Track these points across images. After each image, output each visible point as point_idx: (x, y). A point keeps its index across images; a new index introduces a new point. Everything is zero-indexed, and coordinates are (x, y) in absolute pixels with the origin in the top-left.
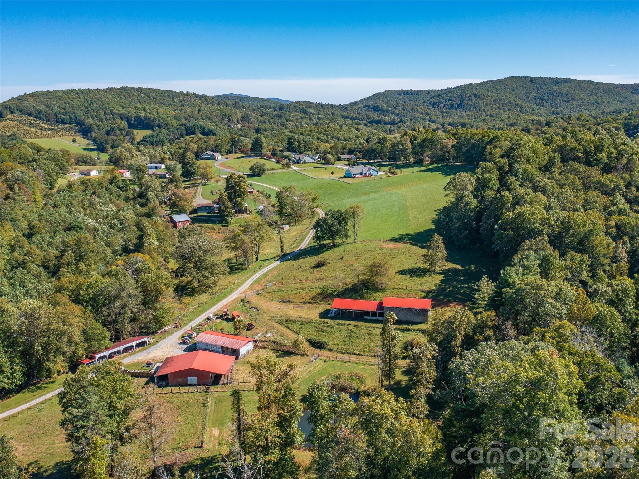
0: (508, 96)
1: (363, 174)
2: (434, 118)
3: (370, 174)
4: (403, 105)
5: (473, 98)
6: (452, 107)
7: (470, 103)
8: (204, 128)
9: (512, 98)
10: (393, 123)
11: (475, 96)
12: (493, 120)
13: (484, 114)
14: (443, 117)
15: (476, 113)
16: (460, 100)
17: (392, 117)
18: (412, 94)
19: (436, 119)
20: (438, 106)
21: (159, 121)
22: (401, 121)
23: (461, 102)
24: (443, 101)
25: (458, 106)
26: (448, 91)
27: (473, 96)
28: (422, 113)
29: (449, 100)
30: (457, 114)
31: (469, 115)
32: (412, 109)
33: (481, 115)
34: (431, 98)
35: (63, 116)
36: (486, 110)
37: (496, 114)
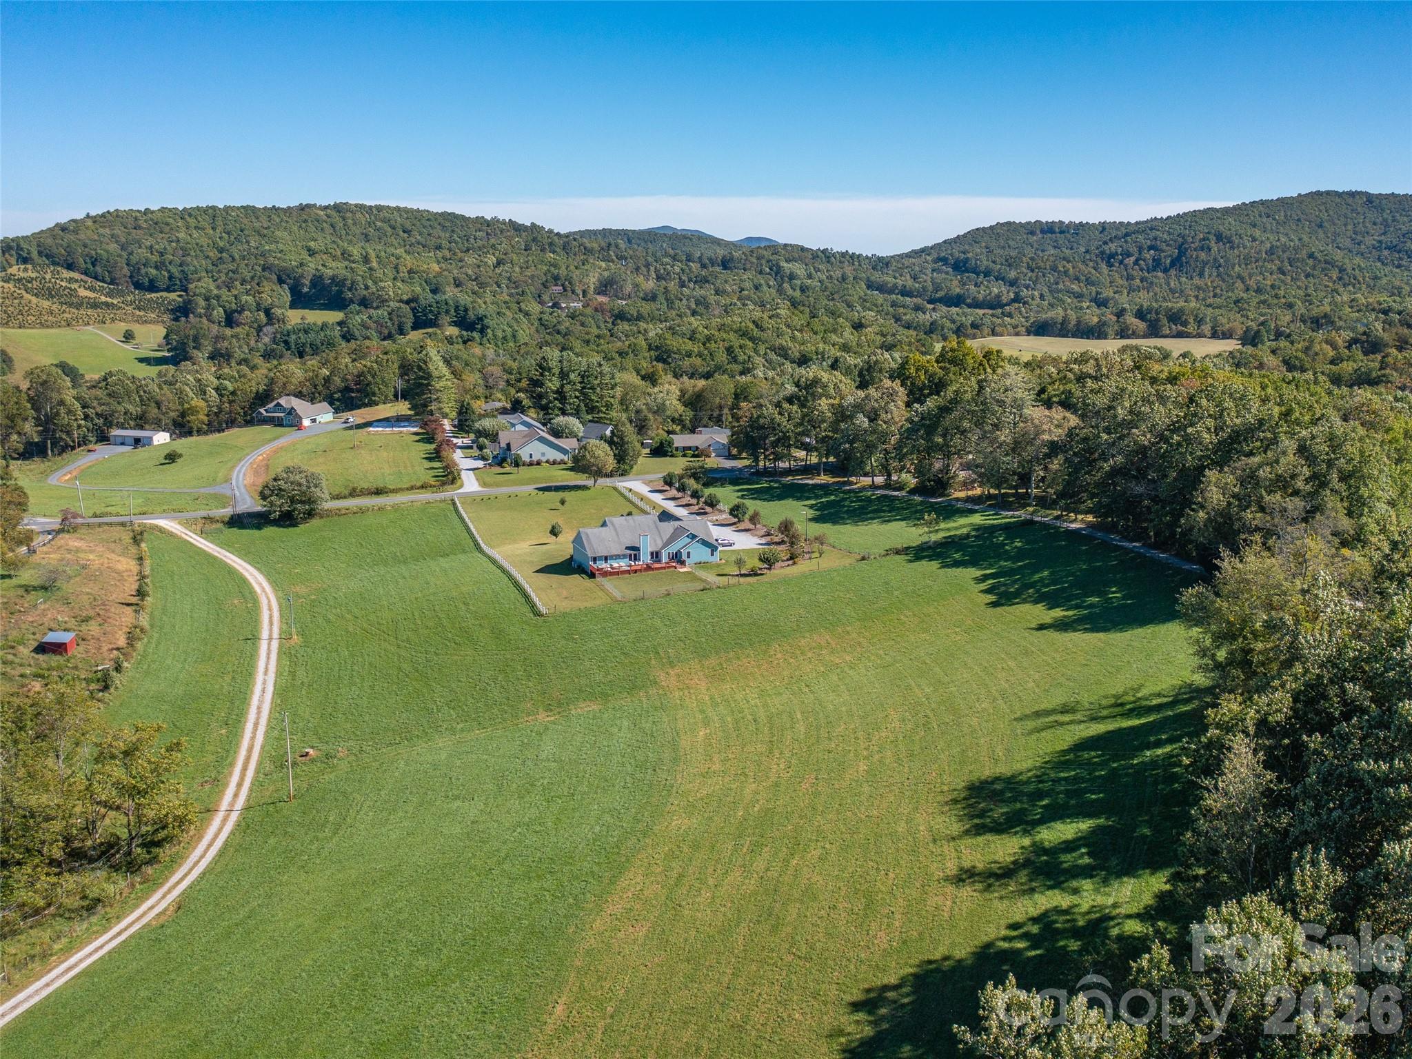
0: (1306, 239)
1: (645, 558)
2: (1108, 293)
3: (677, 558)
4: (1032, 259)
5: (1213, 244)
6: (1157, 264)
7: (1203, 255)
8: (466, 310)
9: (1318, 245)
10: (994, 304)
11: (1219, 237)
12: (1264, 302)
13: (1239, 284)
14: (1131, 290)
15: (1218, 282)
16: (1179, 248)
17: (996, 289)
18: (1062, 232)
19: (1111, 294)
20: (1121, 262)
21: (367, 288)
22: (1017, 299)
23: (1182, 250)
24: (1134, 250)
25: (1173, 264)
26: (1150, 226)
27: (1212, 237)
28: (1077, 279)
29: (1150, 248)
30: (1168, 284)
31: (1199, 288)
32: (1054, 269)
33: (1231, 288)
34: (1105, 243)
35: (154, 272)
36: (1245, 275)
37: (1273, 286)
